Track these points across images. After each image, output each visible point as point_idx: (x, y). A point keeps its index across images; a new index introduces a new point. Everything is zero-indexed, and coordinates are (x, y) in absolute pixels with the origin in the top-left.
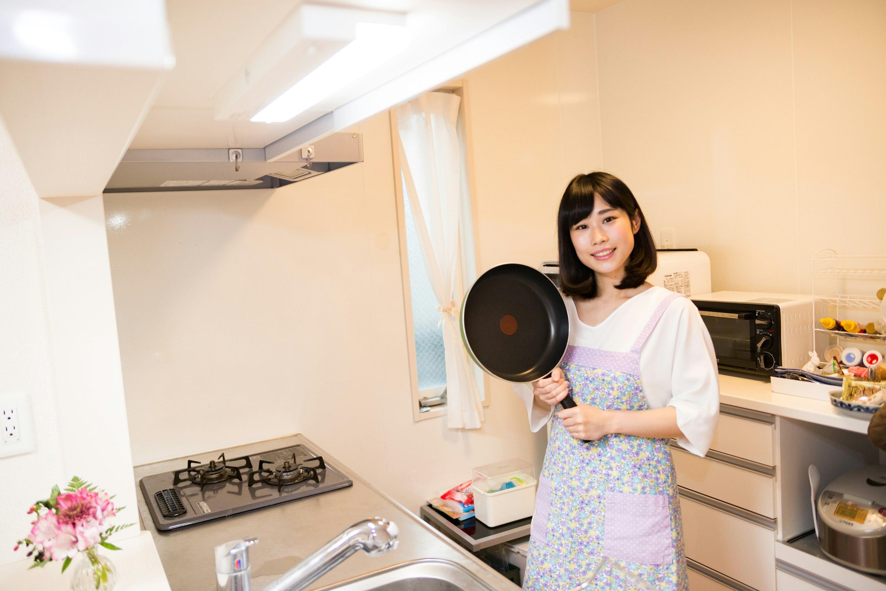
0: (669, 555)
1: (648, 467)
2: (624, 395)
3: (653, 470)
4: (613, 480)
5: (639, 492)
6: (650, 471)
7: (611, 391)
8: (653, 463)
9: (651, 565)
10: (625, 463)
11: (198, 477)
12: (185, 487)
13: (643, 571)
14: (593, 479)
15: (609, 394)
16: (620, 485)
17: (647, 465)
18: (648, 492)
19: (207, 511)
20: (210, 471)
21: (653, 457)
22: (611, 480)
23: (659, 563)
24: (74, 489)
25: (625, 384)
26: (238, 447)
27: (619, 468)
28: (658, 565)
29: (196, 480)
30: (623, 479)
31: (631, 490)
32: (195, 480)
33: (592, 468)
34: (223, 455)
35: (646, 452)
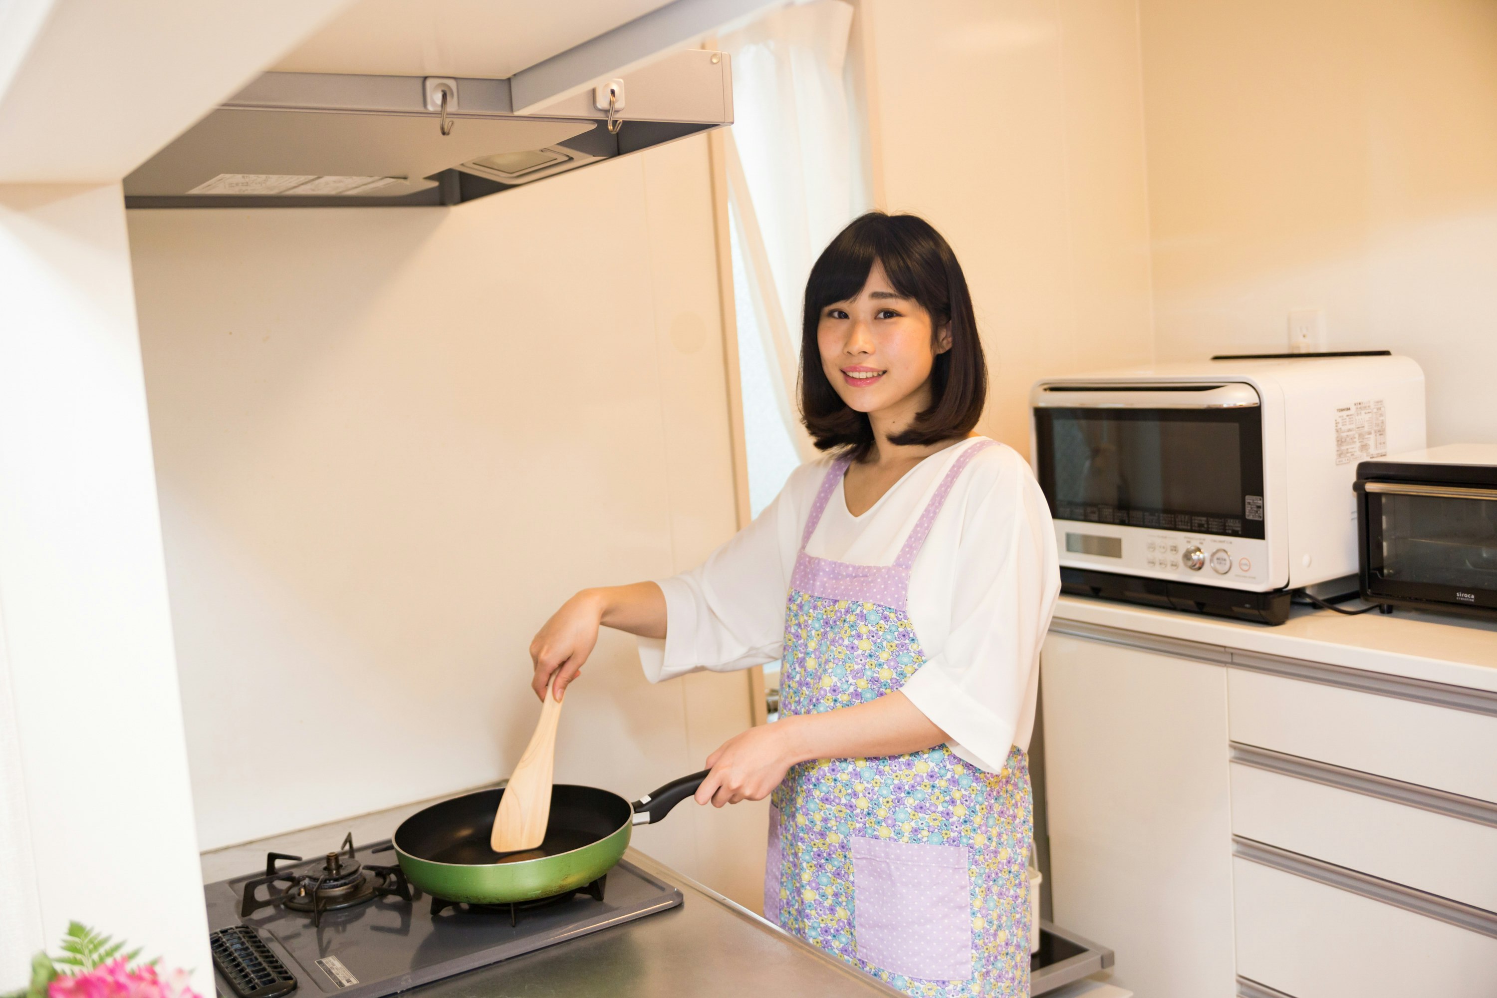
0: (967, 962)
1: (930, 791)
2: (881, 647)
3: (941, 797)
4: (861, 816)
5: (906, 839)
6: (933, 798)
7: (856, 642)
8: (942, 783)
9: (930, 981)
10: (882, 781)
11: (299, 894)
12: (270, 919)
13: (915, 993)
14: (828, 814)
15: (852, 648)
16: (873, 824)
17: (928, 786)
18: (925, 839)
19: (348, 981)
20: (330, 880)
21: (943, 772)
22: (857, 816)
23: (945, 979)
24: (79, 956)
25: (881, 628)
26: (369, 815)
27: (869, 793)
28: (944, 982)
29: (296, 901)
30: (878, 813)
31: (892, 835)
32: (292, 902)
33: (823, 794)
34: (349, 840)
35: (930, 763)
